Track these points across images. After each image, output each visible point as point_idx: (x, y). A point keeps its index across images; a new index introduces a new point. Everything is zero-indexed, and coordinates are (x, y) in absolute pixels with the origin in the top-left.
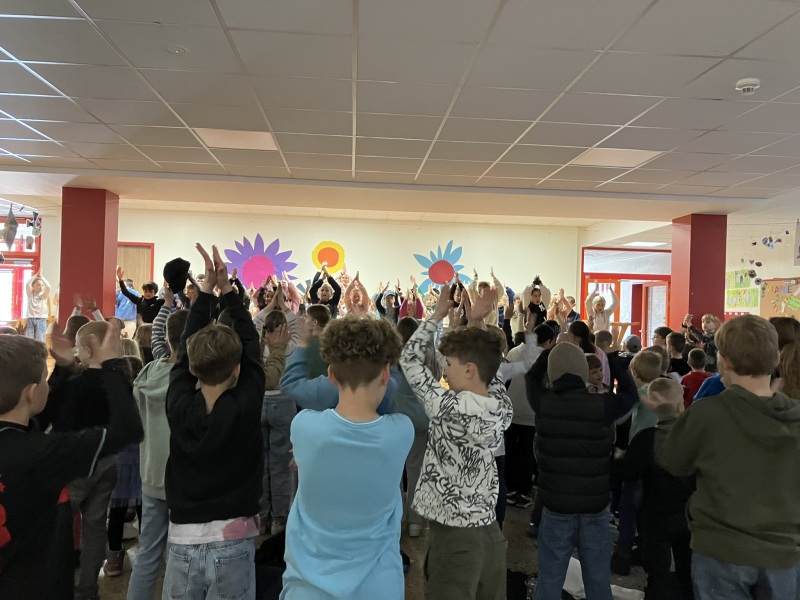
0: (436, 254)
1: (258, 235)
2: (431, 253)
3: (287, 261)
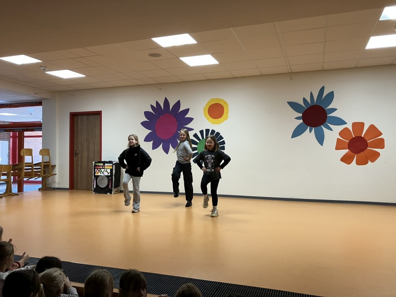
0: (309, 100)
1: (166, 99)
2: (304, 99)
3: (186, 117)
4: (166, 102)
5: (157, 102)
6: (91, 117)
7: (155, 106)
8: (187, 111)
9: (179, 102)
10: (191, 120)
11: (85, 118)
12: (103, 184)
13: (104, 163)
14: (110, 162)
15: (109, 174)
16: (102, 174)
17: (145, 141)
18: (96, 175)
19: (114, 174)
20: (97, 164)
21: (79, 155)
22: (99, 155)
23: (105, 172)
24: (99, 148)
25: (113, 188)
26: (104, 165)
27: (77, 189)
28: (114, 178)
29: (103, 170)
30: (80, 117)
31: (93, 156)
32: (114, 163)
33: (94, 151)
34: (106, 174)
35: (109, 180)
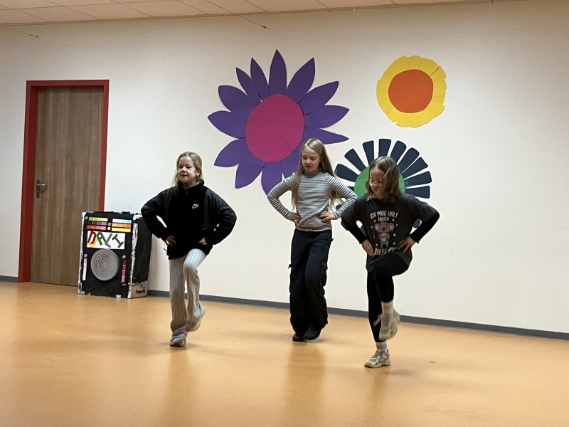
1: (277, 53)
3: (328, 103)
4: (278, 63)
5: (254, 63)
6: (80, 96)
7: (248, 73)
8: (332, 88)
9: (312, 63)
10: (341, 112)
11: (65, 96)
12: (107, 271)
13: (111, 216)
14: (126, 215)
15: (123, 247)
16: (104, 246)
17: (216, 164)
18: (88, 246)
19: (134, 247)
20: (90, 219)
21: (47, 195)
22: (98, 194)
23: (112, 240)
24: (99, 178)
25: (130, 283)
26: (110, 221)
27: (39, 281)
28: (133, 258)
29: (106, 235)
30: (51, 95)
31: (81, 198)
32: (134, 218)
33: (86, 185)
34: (114, 245)
35: (121, 262)
